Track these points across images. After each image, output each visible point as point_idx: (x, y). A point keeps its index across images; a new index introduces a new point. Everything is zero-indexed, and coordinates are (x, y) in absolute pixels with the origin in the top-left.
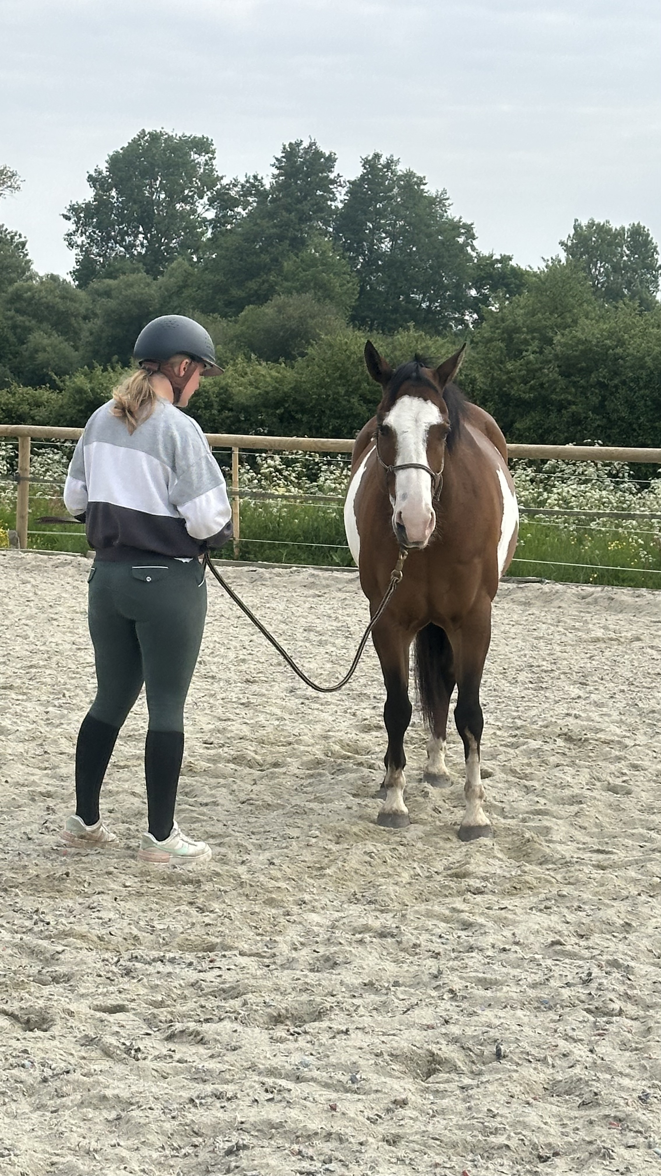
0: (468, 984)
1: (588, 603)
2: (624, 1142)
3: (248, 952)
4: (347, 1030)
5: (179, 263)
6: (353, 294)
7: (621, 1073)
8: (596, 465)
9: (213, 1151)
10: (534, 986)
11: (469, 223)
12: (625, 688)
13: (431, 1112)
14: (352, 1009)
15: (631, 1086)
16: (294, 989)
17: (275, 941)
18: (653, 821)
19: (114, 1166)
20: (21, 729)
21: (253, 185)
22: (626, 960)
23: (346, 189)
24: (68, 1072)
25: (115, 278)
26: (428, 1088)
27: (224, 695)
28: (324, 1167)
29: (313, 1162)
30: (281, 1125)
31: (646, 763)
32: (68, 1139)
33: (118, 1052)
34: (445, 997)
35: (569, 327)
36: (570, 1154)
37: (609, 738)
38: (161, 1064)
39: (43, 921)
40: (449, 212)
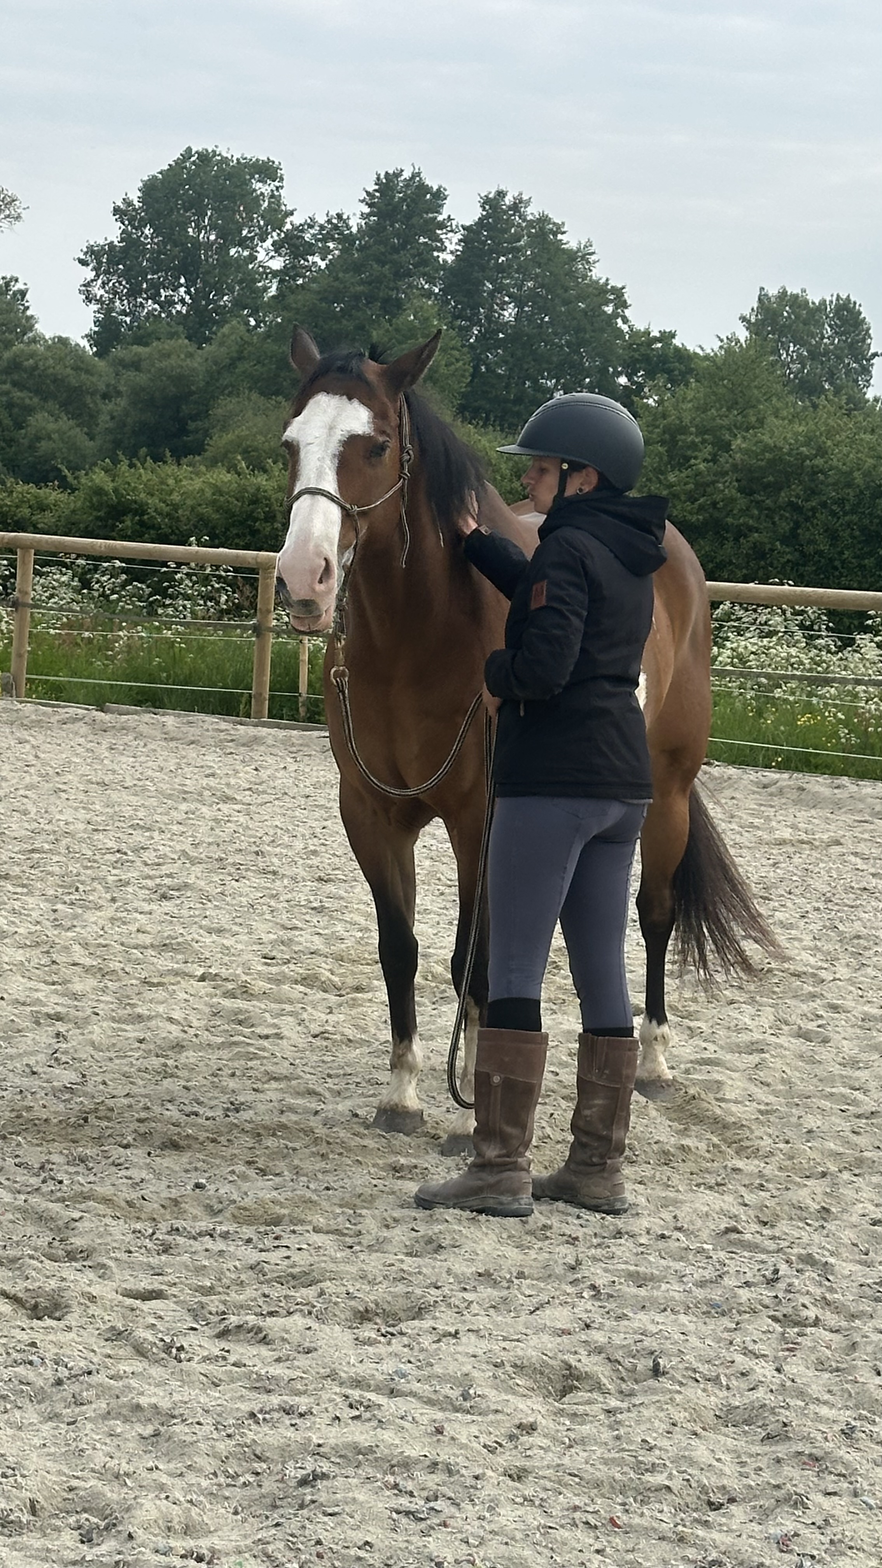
0: (616, 1279)
1: (771, 795)
2: (822, 1487)
3: (325, 1228)
4: (457, 1332)
5: (233, 328)
6: (463, 376)
7: (817, 1399)
8: (784, 612)
9: (282, 1481)
10: (702, 1284)
11: (620, 286)
12: (821, 905)
13: (567, 1440)
14: (463, 1305)
15: (830, 1416)
16: (385, 1277)
17: (360, 1215)
18: (858, 1079)
19: (151, 1496)
20: (21, 930)
21: (336, 227)
22: (824, 1256)
23: (459, 236)
24: (89, 1373)
25: (146, 345)
26: (563, 1410)
27: (289, 896)
28: (427, 1506)
29: (413, 1499)
30: (371, 1450)
31: (849, 1004)
32: (90, 1459)
33: (155, 1350)
34: (585, 1294)
35: (753, 428)
36: (750, 1501)
37: (801, 969)
38: (211, 1367)
39: (53, 1179)
40: (593, 273)
